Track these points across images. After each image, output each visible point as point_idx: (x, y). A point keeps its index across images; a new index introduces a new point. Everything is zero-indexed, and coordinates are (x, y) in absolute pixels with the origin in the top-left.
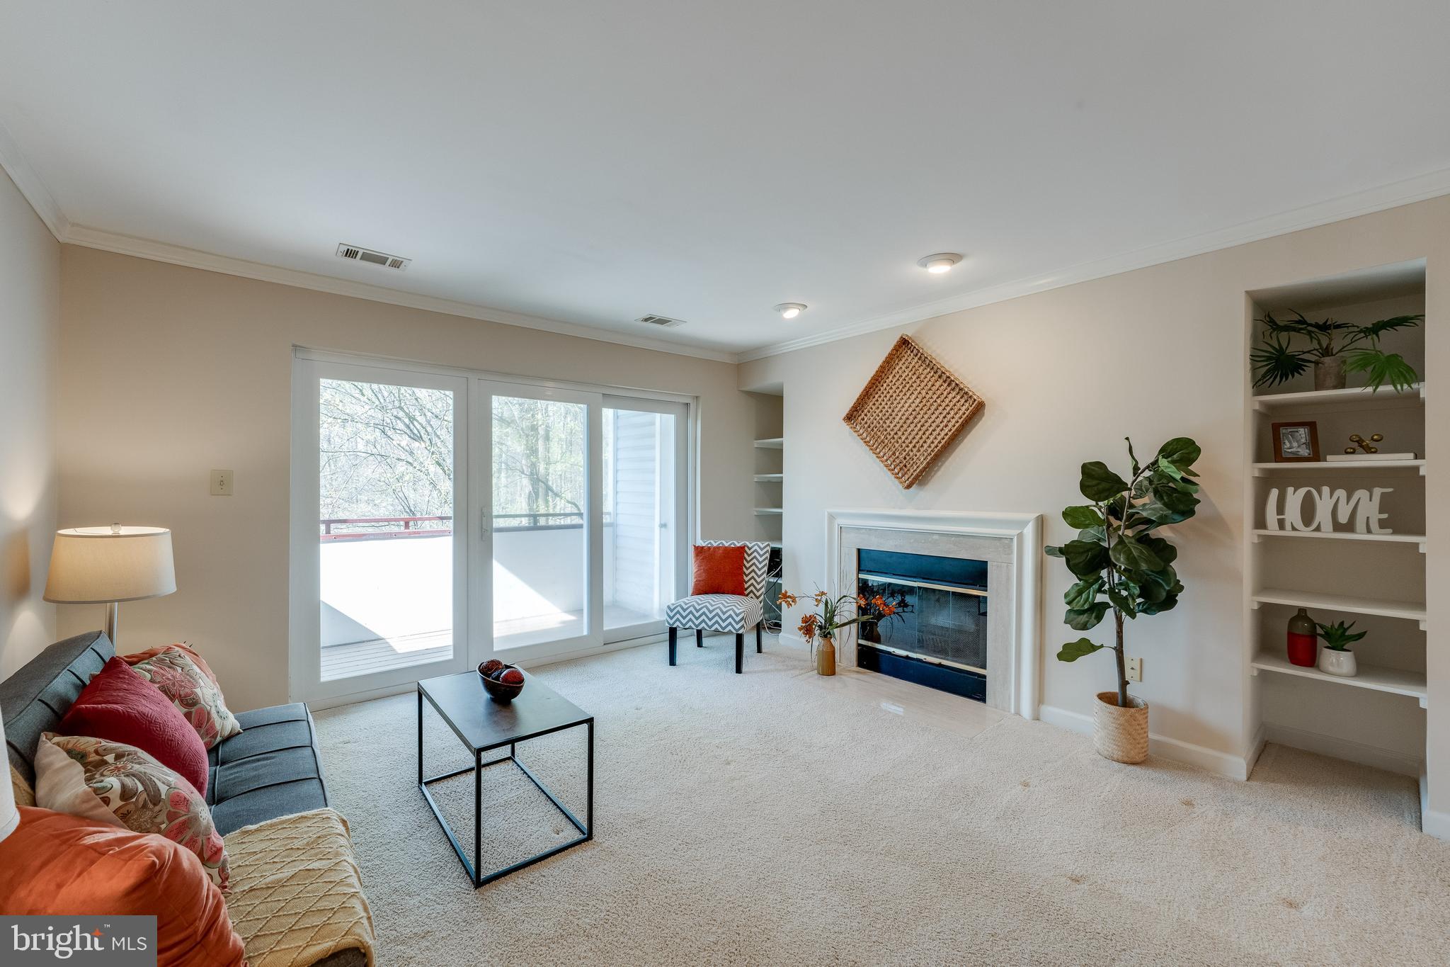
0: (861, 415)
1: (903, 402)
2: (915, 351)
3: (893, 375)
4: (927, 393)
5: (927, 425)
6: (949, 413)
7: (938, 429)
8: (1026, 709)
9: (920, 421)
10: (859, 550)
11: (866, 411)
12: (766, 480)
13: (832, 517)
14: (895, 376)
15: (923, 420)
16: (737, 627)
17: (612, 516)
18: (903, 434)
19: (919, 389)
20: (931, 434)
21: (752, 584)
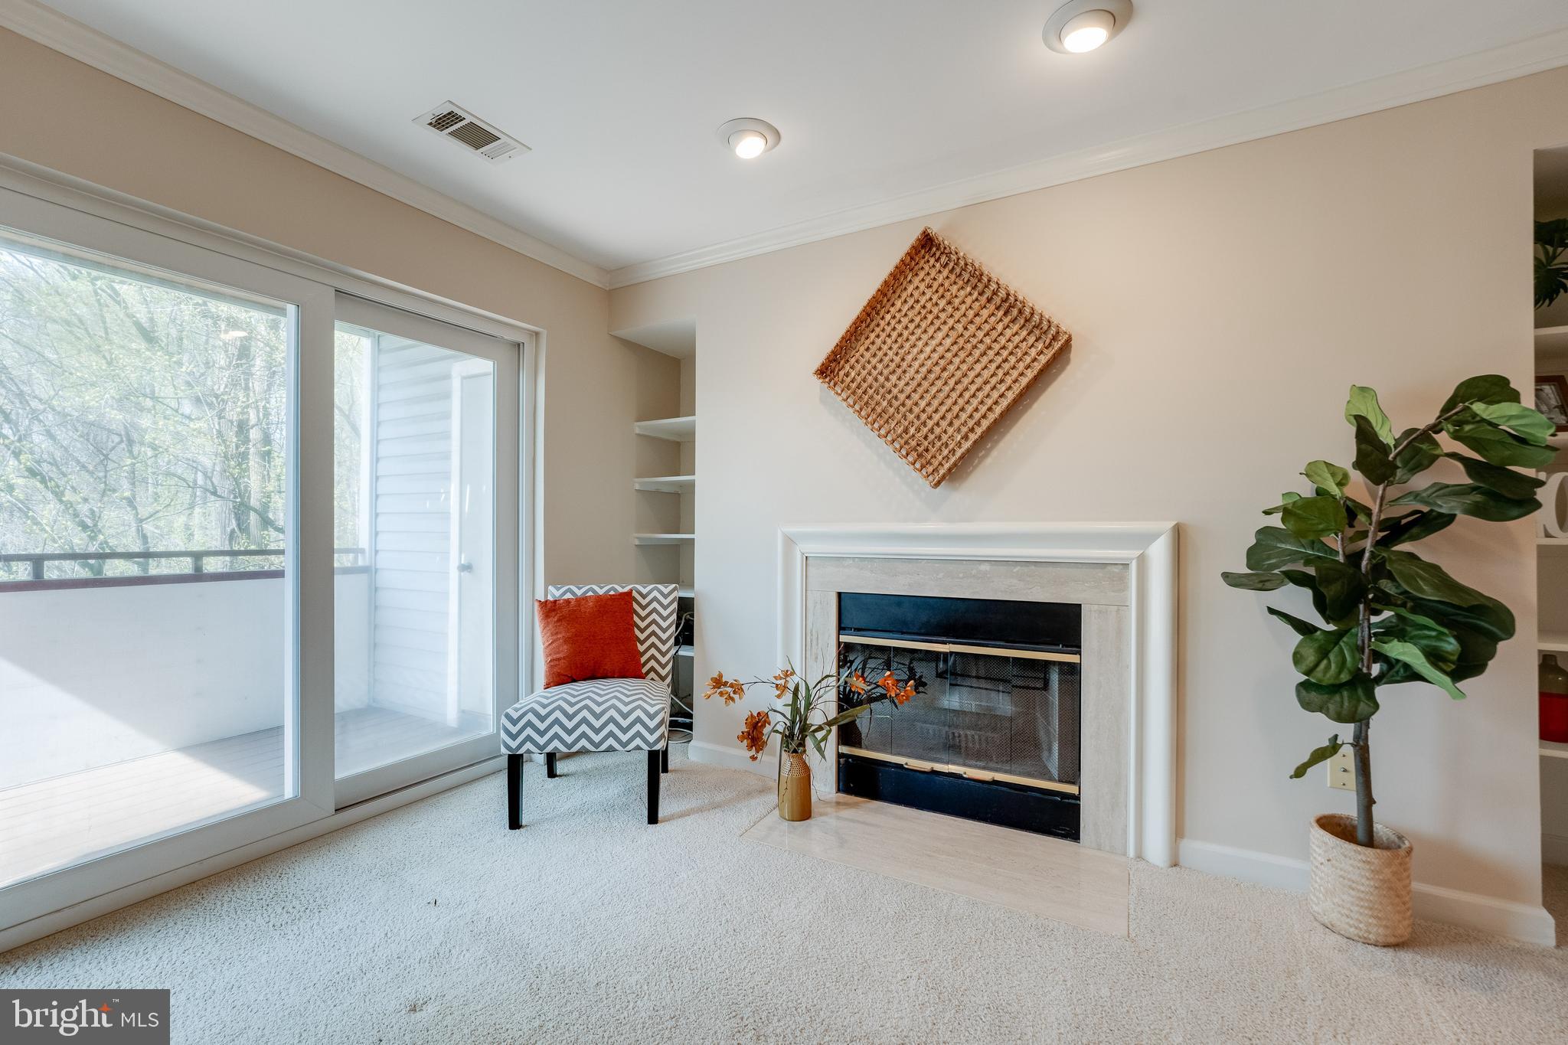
0: (843, 367)
1: (920, 344)
2: (944, 259)
3: (903, 299)
4: (966, 328)
5: (966, 381)
6: (1005, 361)
7: (988, 388)
8: (1157, 847)
9: (953, 375)
10: (840, 594)
11: (853, 360)
12: (653, 488)
13: (790, 541)
14: (905, 301)
15: (959, 374)
16: (651, 739)
17: (367, 554)
18: (922, 397)
19: (951, 322)
20: (974, 396)
21: (653, 657)
